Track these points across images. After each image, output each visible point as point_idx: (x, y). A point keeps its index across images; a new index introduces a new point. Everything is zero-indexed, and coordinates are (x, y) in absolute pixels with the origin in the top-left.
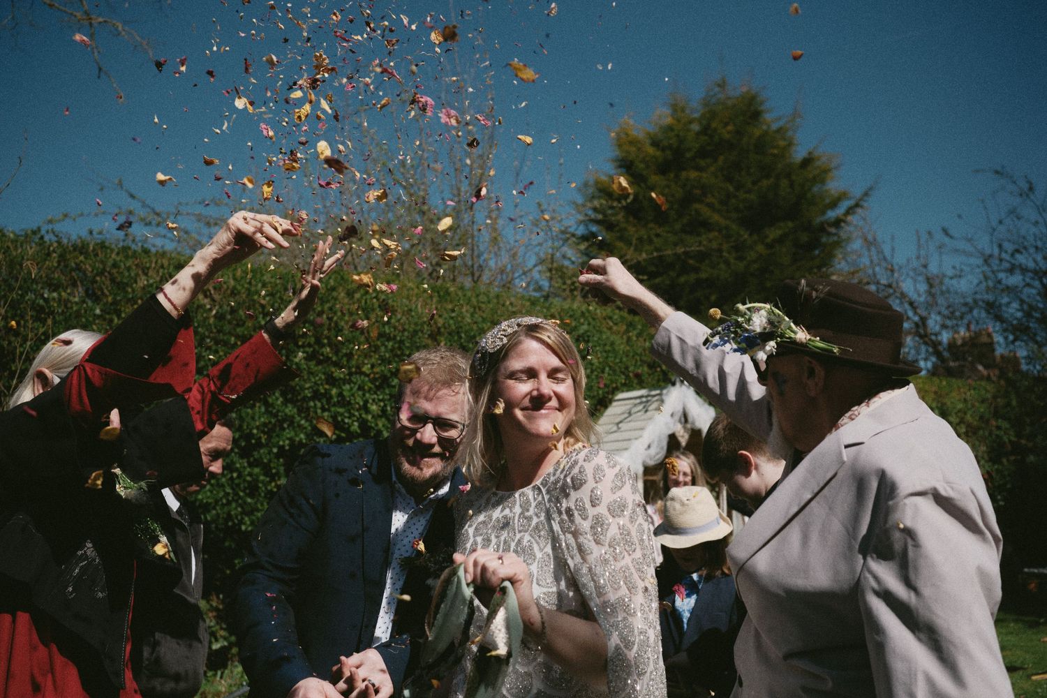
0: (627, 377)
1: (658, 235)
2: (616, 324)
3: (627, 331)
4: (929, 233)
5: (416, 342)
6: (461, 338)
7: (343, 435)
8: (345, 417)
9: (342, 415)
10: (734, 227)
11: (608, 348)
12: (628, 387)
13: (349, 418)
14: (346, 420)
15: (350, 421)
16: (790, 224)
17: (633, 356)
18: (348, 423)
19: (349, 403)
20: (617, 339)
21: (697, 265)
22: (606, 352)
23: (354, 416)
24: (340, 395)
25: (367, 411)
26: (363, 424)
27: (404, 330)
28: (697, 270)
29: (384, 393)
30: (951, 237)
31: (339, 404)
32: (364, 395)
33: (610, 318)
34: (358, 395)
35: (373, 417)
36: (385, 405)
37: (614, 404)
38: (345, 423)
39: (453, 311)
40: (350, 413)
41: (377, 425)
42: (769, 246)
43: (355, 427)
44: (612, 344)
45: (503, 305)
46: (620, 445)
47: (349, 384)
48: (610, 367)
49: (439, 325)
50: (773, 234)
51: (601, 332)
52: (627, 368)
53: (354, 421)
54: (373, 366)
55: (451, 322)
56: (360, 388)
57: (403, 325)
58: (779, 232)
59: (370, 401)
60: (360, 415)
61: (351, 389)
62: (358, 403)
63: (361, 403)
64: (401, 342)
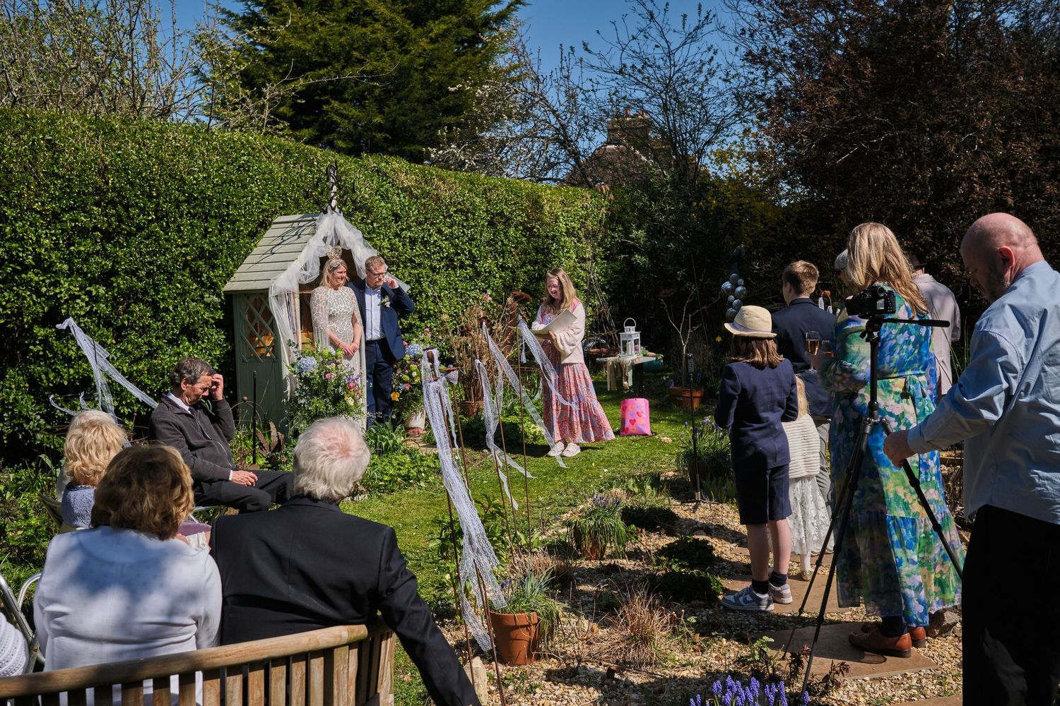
0: (285, 201)
1: (322, 24)
2: (274, 153)
3: (285, 159)
4: (572, 48)
5: (84, 180)
6: (128, 174)
7: (18, 268)
8: (20, 251)
9: (16, 249)
10: (399, 19)
11: (267, 176)
12: (285, 210)
13: (23, 252)
14: (21, 255)
15: (24, 255)
16: (454, 19)
17: (290, 182)
18: (23, 257)
19: (23, 239)
20: (275, 167)
21: (362, 57)
22: (265, 180)
23: (28, 250)
24: (14, 231)
25: (41, 246)
26: (37, 257)
27: (73, 169)
28: (361, 62)
29: (55, 228)
30: (590, 52)
31: (13, 240)
32: (36, 231)
33: (269, 147)
34: (31, 231)
35: (46, 250)
36: (58, 239)
37: (273, 226)
38: (20, 257)
39: (119, 148)
40: (23, 247)
41: (50, 257)
42: (433, 41)
43: (30, 260)
44: (271, 171)
45: (167, 140)
46: (278, 266)
47: (21, 221)
48: (269, 193)
49: (107, 163)
50: (437, 28)
51: (261, 161)
52: (285, 194)
53: (28, 255)
54: (43, 204)
55: (118, 159)
56: (31, 225)
57: (71, 164)
58: (443, 27)
59: (43, 236)
60: (34, 249)
61: (24, 226)
62: (31, 239)
63: (34, 239)
64: (69, 180)
